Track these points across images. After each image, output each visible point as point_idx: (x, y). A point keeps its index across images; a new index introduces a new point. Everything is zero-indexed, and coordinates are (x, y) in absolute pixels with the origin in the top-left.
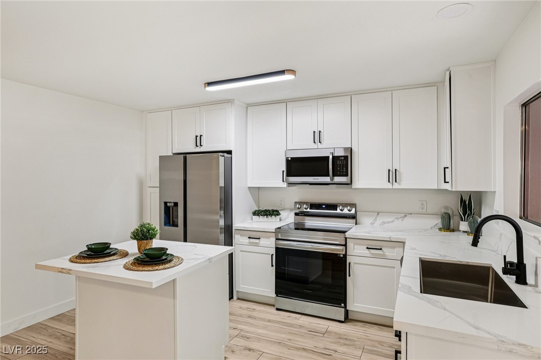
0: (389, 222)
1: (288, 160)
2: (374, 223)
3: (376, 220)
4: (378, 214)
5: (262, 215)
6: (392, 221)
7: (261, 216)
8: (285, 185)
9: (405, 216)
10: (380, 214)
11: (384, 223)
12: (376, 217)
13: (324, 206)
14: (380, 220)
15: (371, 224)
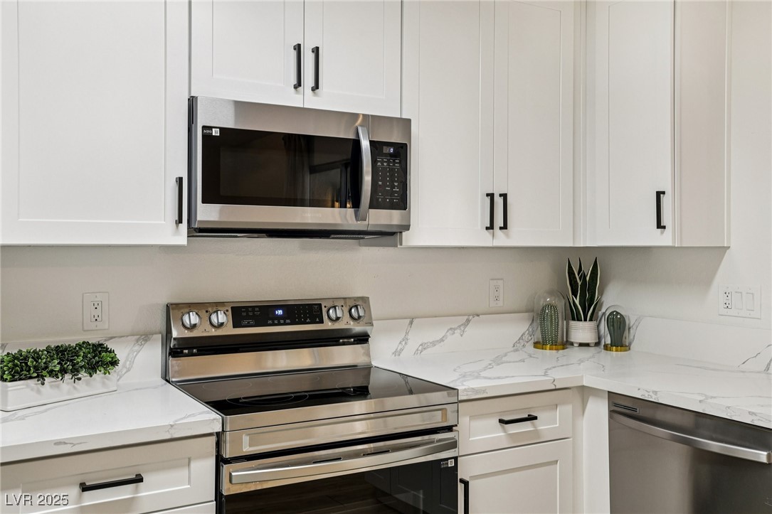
0: (434, 344)
1: (211, 135)
2: (402, 350)
3: (405, 340)
4: (411, 323)
5: (52, 373)
6: (442, 340)
7: (48, 380)
8: (180, 237)
9: (468, 321)
10: (415, 321)
11: (424, 346)
12: (407, 333)
13: (280, 312)
14: (416, 339)
15: (394, 353)
